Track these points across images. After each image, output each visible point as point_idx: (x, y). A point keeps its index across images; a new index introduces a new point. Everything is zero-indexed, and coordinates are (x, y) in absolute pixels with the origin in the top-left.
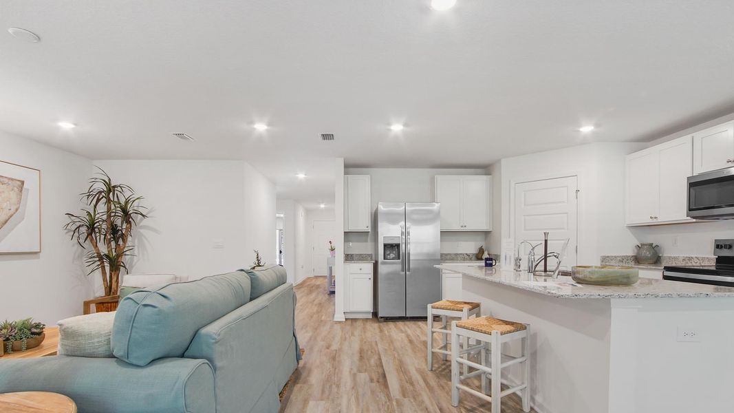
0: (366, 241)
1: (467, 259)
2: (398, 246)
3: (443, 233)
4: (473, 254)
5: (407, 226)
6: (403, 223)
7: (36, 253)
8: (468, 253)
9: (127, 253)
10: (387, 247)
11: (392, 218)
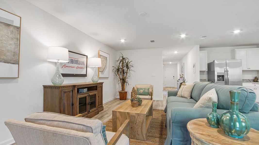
0: (204, 74)
1: (248, 82)
2: (223, 76)
3: (243, 71)
4: (252, 80)
5: (227, 68)
6: (225, 68)
7: (108, 78)
8: (249, 79)
9: (128, 78)
10: (219, 76)
11: (220, 66)
